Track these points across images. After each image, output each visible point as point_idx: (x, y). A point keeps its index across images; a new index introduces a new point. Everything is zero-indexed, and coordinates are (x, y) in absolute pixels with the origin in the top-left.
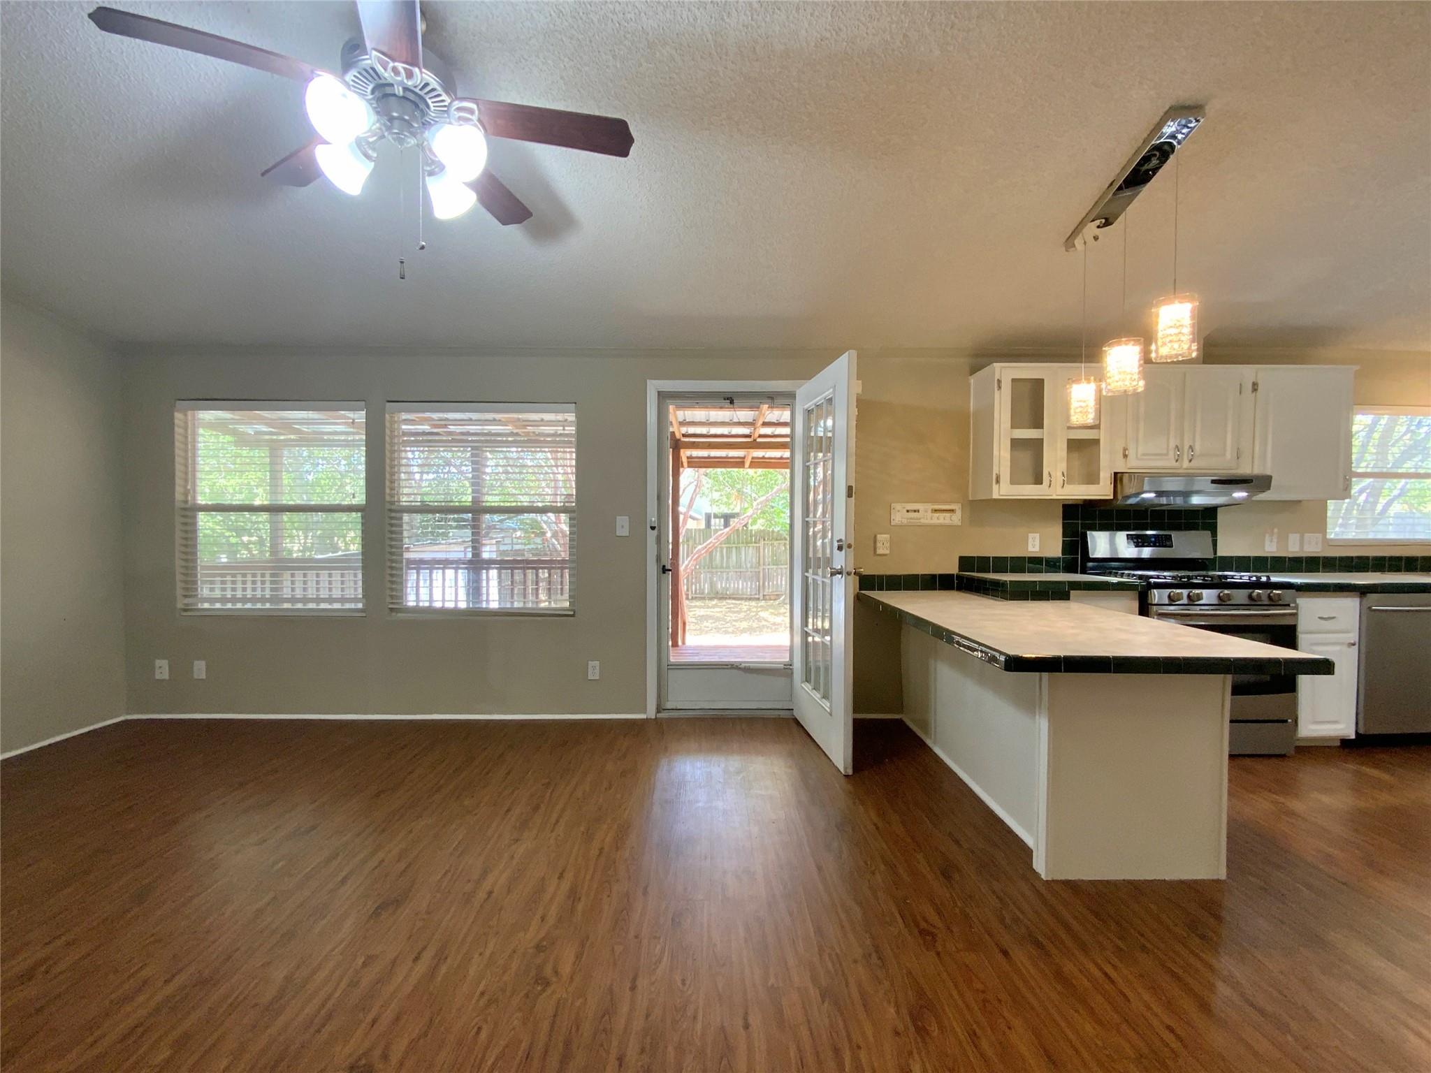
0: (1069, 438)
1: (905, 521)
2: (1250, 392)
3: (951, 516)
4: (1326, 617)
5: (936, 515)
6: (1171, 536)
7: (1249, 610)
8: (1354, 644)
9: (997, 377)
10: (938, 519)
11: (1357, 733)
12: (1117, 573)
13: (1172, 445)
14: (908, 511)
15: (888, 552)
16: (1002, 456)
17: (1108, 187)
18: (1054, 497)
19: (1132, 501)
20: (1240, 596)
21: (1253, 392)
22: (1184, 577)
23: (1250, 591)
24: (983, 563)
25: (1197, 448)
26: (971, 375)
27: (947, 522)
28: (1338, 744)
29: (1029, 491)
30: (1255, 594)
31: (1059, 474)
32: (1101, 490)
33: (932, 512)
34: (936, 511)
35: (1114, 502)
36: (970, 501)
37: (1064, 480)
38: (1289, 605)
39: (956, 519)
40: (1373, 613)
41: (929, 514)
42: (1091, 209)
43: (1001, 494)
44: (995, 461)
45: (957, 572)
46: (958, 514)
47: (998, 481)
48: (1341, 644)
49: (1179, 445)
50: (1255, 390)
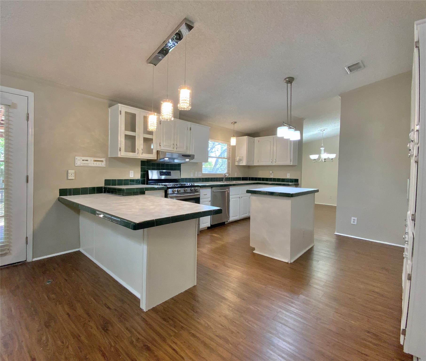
0: (144, 137)
1: (82, 165)
3: (102, 163)
4: (205, 194)
5: (95, 162)
6: (171, 172)
7: (191, 194)
8: (210, 201)
9: (120, 110)
10: (96, 164)
11: (211, 225)
12: (158, 184)
13: (172, 143)
14: (83, 160)
15: (74, 178)
16: (122, 141)
17: (163, 43)
18: (139, 158)
19: (162, 160)
20: (188, 190)
22: (175, 185)
23: (191, 188)
24: (114, 182)
25: (178, 145)
26: (109, 107)
27: (100, 165)
28: (207, 228)
29: (131, 155)
30: (192, 189)
31: (141, 149)
32: (152, 156)
33: (94, 161)
34: (95, 161)
35: (157, 160)
36: (109, 157)
37: (142, 152)
38: (198, 192)
39: (103, 164)
40: (214, 192)
41: (92, 162)
42: (157, 50)
43: (121, 155)
44: (119, 142)
45: (104, 186)
46: (104, 162)
47: (120, 150)
48: (208, 201)
49: (174, 144)
50: (190, 130)
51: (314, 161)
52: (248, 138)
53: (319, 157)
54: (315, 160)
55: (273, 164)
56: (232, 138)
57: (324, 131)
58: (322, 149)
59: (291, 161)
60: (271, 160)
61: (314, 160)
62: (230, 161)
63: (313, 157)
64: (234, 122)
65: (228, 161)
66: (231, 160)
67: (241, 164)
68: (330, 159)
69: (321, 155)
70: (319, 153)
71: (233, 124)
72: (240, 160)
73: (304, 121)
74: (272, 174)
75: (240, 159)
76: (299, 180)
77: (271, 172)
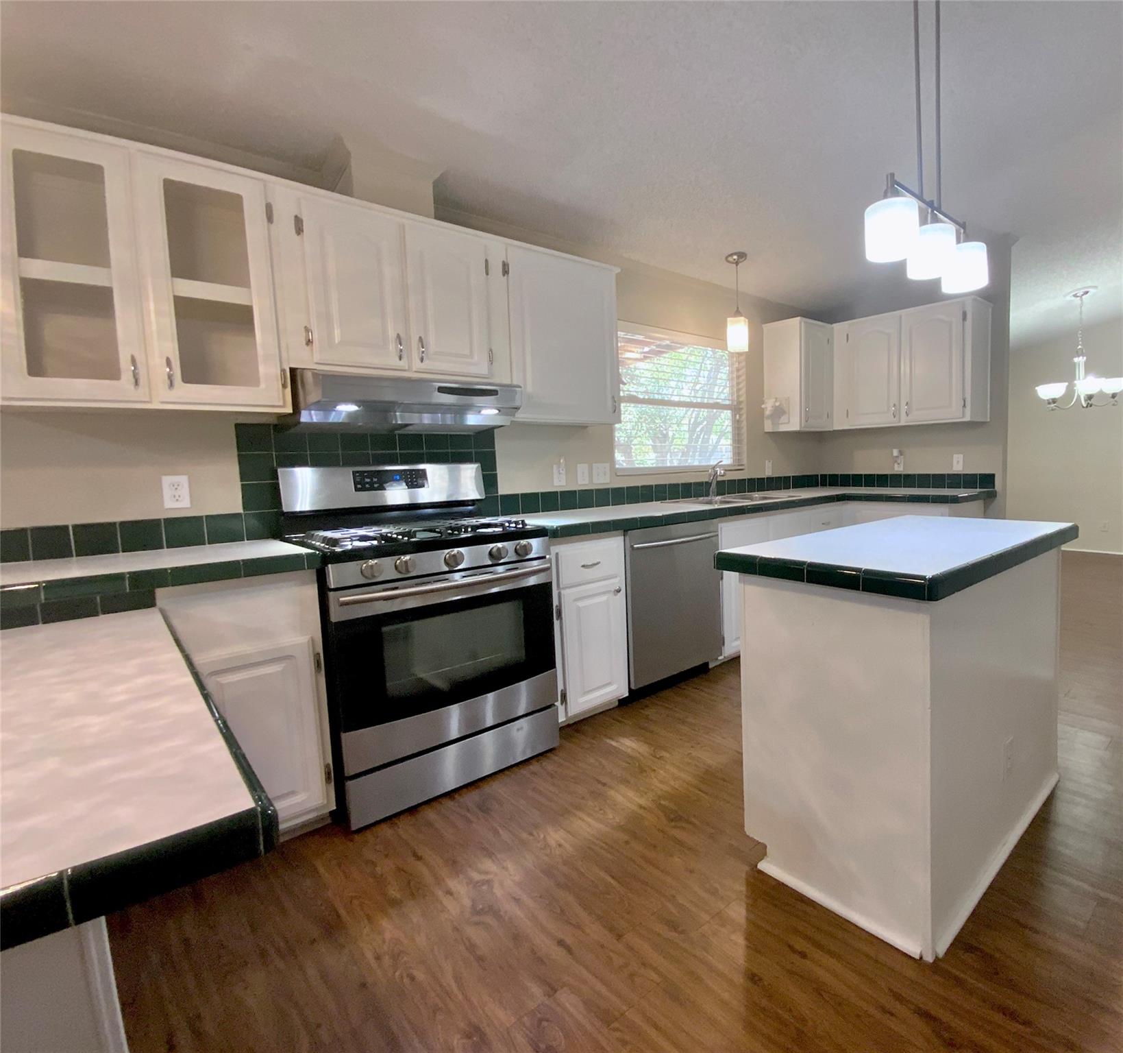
2: (502, 276)
4: (590, 564)
6: (424, 470)
8: (619, 591)
11: (630, 690)
13: (392, 334)
21: (504, 275)
25: (431, 342)
28: (616, 705)
30: (495, 549)
35: (300, 418)
37: (173, 376)
38: (540, 559)
40: (636, 551)
43: (7, 396)
48: (608, 592)
49: (402, 335)
50: (506, 271)
51: (1053, 405)
52: (803, 323)
53: (1070, 391)
54: (1054, 401)
55: (899, 422)
56: (729, 319)
57: (1083, 297)
58: (1080, 360)
59: (964, 406)
60: (892, 405)
61: (1049, 403)
62: (740, 417)
63: (1049, 391)
64: (735, 254)
65: (734, 416)
66: (744, 412)
67: (783, 428)
68: (1108, 395)
69: (1076, 382)
70: (1068, 375)
71: (735, 265)
72: (779, 412)
73: (1014, 249)
74: (901, 459)
75: (776, 407)
76: (996, 476)
77: (895, 452)
